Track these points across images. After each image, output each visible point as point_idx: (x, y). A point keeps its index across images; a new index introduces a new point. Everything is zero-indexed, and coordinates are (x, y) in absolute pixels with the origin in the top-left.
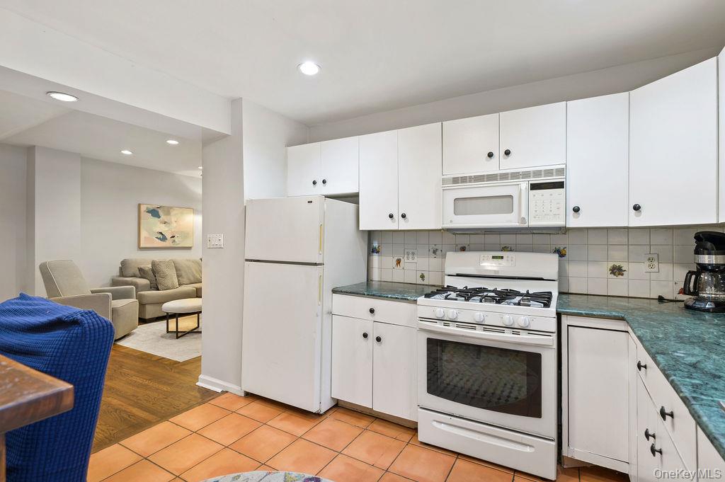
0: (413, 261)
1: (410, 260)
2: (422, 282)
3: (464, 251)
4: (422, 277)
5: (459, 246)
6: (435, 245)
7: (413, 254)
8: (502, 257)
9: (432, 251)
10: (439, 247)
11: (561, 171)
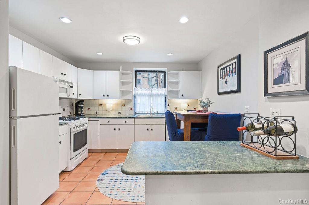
11: (73, 84)
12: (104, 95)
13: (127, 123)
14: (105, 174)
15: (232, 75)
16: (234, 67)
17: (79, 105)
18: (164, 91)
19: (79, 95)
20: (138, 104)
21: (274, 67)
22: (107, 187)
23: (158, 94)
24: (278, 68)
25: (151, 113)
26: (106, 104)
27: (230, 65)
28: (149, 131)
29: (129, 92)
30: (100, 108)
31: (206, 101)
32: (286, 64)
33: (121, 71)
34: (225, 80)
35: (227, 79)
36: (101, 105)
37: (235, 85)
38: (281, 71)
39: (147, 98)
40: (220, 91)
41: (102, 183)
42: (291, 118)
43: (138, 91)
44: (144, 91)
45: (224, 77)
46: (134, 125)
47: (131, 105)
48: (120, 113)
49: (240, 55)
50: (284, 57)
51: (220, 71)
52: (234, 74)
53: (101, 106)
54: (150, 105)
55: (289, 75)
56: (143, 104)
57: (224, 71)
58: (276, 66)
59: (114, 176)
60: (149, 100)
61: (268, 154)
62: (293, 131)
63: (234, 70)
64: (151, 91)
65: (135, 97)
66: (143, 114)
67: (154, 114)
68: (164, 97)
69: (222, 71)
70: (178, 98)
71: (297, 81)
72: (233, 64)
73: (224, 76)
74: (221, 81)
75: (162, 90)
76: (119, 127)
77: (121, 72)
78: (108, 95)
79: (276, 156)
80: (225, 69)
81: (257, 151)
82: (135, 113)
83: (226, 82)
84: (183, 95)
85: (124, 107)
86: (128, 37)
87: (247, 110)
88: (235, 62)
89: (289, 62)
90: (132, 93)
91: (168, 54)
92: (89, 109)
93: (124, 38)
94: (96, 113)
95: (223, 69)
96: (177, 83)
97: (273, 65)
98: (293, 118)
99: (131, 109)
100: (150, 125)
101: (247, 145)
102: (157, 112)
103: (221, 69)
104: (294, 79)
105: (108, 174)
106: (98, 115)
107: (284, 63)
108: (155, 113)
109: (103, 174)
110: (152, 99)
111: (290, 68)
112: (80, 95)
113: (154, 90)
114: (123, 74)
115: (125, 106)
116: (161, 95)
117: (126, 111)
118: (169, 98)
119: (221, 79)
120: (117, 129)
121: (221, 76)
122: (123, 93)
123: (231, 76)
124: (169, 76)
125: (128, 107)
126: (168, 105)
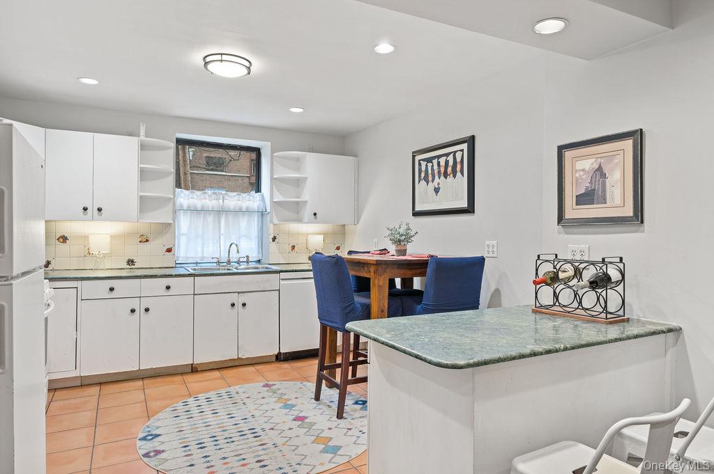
12: (85, 209)
13: (171, 292)
14: (150, 437)
15: (454, 176)
16: (459, 159)
18: (258, 203)
20: (184, 237)
21: (577, 175)
22: (192, 465)
23: (241, 208)
24: (584, 177)
25: (229, 262)
26: (88, 237)
27: (447, 155)
28: (236, 308)
29: (162, 202)
31: (402, 231)
32: (600, 172)
33: (142, 137)
34: (431, 186)
35: (439, 184)
36: (64, 239)
37: (463, 199)
38: (591, 183)
39: (210, 219)
40: (418, 208)
41: (167, 460)
42: (618, 260)
43: (182, 199)
44: (201, 200)
45: (430, 179)
46: (194, 294)
47: (168, 239)
48: (131, 262)
49: (473, 137)
50: (595, 161)
51: (420, 164)
52: (459, 174)
53: (64, 242)
55: (604, 191)
56: (198, 236)
57: (430, 165)
58: (582, 173)
59: (185, 438)
60: (216, 226)
61: (593, 319)
62: (621, 279)
63: (459, 167)
64: (221, 201)
66: (197, 263)
67: (238, 262)
68: (256, 219)
69: (423, 164)
70: (299, 220)
71: (618, 201)
72: (455, 152)
73: (430, 176)
74: (421, 186)
75: (252, 198)
76: (146, 303)
78: (100, 210)
79: (607, 319)
80: (435, 162)
81: (572, 317)
83: (437, 190)
84: (315, 214)
85: (145, 246)
86: (225, 57)
87: (491, 249)
88: (462, 150)
89: (605, 170)
90: (171, 203)
91: (294, 110)
93: (208, 59)
95: (429, 160)
96: (298, 183)
97: (574, 172)
98: (621, 259)
99: (169, 250)
100: (239, 293)
101: (547, 309)
102: (247, 257)
103: (424, 160)
104: (613, 199)
105: (160, 437)
106: (53, 270)
107: (597, 170)
108: (241, 260)
109: (144, 439)
110: (223, 223)
111: (607, 181)
113: (231, 197)
114: (143, 147)
115: (147, 241)
116: (249, 211)
117: (148, 257)
118: (276, 221)
119: (423, 182)
120: (140, 311)
121: (423, 175)
122: (145, 204)
123: (450, 178)
124: (275, 163)
125: (157, 245)
126: (274, 239)
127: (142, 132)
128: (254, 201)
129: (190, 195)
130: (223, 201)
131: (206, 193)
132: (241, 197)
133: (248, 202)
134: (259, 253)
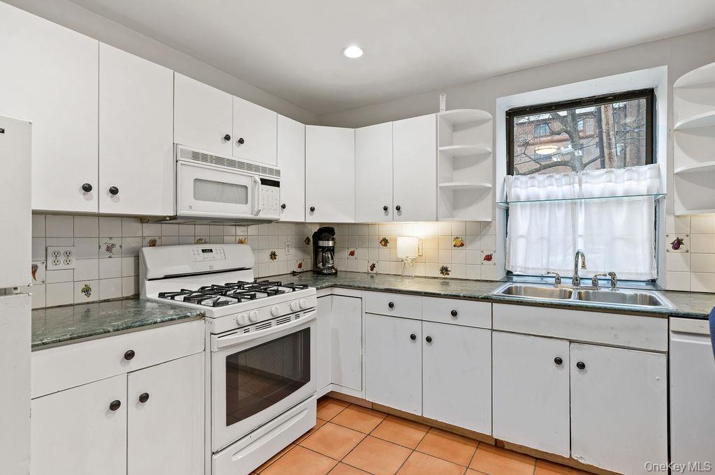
0: (68, 267)
1: (62, 265)
2: (86, 299)
3: (154, 245)
4: (87, 291)
5: (148, 239)
6: (111, 238)
7: (68, 254)
8: (211, 251)
9: (104, 247)
10: (117, 242)
11: (278, 173)
12: (386, 209)
13: (459, 320)
17: (322, 243)
18: (648, 181)
19: (308, 210)
23: (613, 192)
28: (566, 370)
29: (477, 194)
30: (384, 250)
33: (443, 112)
36: (385, 242)
39: (561, 213)
43: (518, 189)
44: (545, 187)
46: (492, 330)
47: (489, 243)
48: (445, 270)
53: (385, 245)
54: (575, 244)
56: (542, 238)
60: (570, 223)
64: (577, 186)
65: (507, 210)
76: (429, 330)
77: (444, 118)
78: (398, 208)
82: (509, 273)
85: (461, 251)
90: (491, 194)
92: (352, 254)
94: (372, 270)
99: (489, 258)
100: (571, 341)
102: (612, 273)
106: (377, 274)
108: (598, 277)
110: (581, 219)
112: (312, 209)
113: (594, 177)
115: (462, 245)
116: (629, 196)
117: (467, 266)
118: (680, 210)
120: (421, 339)
122: (457, 198)
124: (677, 100)
125: (475, 251)
126: (677, 244)
127: (443, 105)
128: (638, 180)
129: (529, 181)
130: (580, 185)
131: (534, 177)
132: (613, 176)
133: (627, 183)
134: (651, 267)
